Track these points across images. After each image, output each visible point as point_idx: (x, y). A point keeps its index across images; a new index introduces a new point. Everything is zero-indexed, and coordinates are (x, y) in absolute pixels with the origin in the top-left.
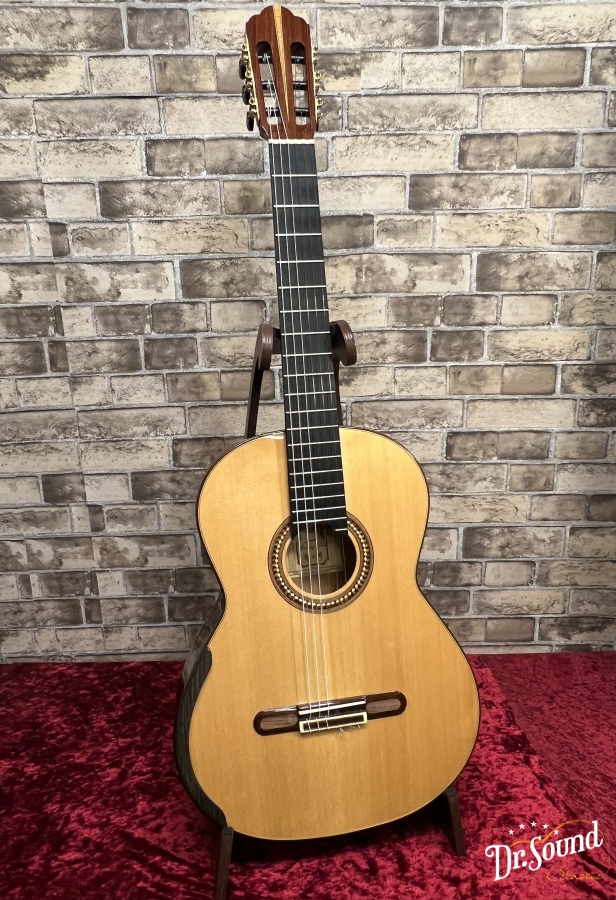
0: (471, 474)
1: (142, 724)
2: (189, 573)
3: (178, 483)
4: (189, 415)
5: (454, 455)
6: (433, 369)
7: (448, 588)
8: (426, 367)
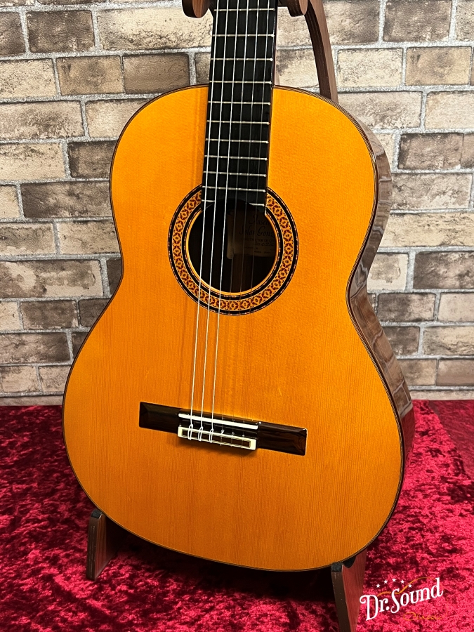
0: (427, 186)
1: (40, 469)
2: (95, 305)
3: (78, 197)
4: (86, 111)
5: (408, 163)
6: (387, 52)
7: (394, 324)
8: (377, 49)
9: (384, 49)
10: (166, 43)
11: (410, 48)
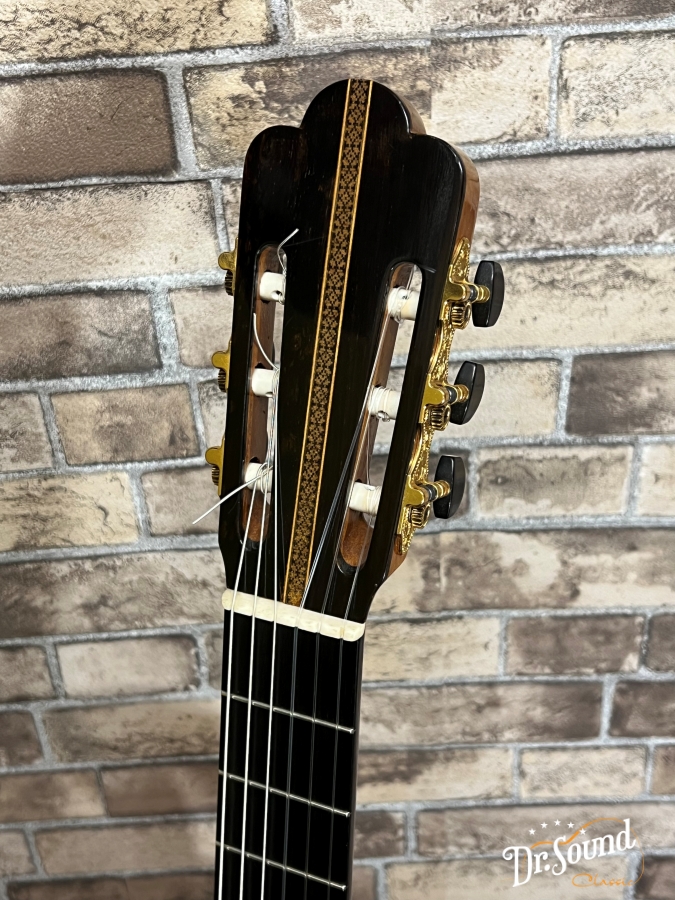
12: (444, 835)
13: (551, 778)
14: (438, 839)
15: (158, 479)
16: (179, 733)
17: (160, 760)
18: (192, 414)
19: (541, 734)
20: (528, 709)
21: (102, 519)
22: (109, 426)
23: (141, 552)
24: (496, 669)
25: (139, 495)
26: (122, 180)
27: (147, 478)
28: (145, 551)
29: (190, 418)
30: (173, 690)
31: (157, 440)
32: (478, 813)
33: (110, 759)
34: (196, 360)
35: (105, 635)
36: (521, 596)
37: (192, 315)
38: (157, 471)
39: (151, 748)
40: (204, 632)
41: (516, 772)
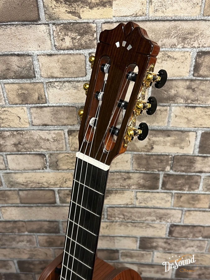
9: (162, 192)
10: (42, 185)
11: (177, 193)
12: (115, 214)
13: (145, 200)
14: (113, 215)
15: (35, 109)
16: (41, 181)
17: (35, 189)
18: (44, 91)
19: (142, 187)
20: (138, 180)
21: (19, 120)
22: (21, 94)
23: (30, 130)
24: (130, 168)
25: (29, 114)
26: (24, 23)
27: (31, 109)
28: (31, 130)
29: (44, 93)
30: (39, 169)
31: (34, 98)
32: (124, 209)
33: (21, 188)
34: (45, 75)
35: (20, 153)
36: (137, 148)
37: (44, 63)
38: (34, 107)
39: (33, 185)
40: (48, 154)
41: (135, 198)
